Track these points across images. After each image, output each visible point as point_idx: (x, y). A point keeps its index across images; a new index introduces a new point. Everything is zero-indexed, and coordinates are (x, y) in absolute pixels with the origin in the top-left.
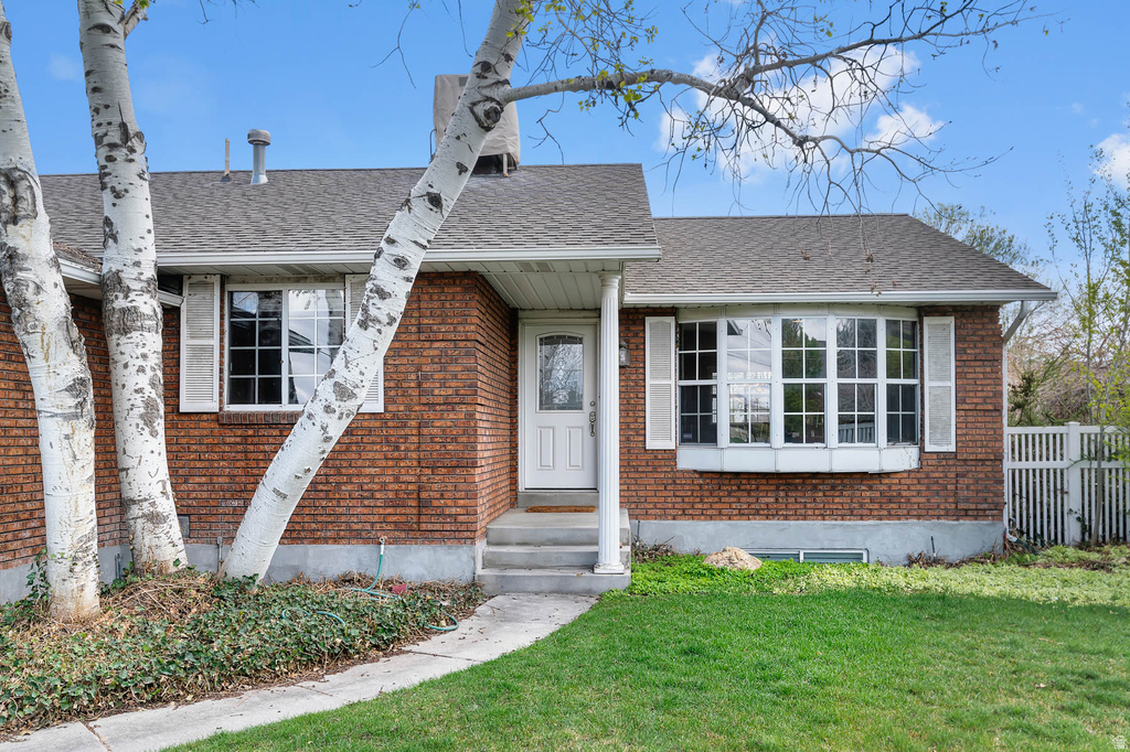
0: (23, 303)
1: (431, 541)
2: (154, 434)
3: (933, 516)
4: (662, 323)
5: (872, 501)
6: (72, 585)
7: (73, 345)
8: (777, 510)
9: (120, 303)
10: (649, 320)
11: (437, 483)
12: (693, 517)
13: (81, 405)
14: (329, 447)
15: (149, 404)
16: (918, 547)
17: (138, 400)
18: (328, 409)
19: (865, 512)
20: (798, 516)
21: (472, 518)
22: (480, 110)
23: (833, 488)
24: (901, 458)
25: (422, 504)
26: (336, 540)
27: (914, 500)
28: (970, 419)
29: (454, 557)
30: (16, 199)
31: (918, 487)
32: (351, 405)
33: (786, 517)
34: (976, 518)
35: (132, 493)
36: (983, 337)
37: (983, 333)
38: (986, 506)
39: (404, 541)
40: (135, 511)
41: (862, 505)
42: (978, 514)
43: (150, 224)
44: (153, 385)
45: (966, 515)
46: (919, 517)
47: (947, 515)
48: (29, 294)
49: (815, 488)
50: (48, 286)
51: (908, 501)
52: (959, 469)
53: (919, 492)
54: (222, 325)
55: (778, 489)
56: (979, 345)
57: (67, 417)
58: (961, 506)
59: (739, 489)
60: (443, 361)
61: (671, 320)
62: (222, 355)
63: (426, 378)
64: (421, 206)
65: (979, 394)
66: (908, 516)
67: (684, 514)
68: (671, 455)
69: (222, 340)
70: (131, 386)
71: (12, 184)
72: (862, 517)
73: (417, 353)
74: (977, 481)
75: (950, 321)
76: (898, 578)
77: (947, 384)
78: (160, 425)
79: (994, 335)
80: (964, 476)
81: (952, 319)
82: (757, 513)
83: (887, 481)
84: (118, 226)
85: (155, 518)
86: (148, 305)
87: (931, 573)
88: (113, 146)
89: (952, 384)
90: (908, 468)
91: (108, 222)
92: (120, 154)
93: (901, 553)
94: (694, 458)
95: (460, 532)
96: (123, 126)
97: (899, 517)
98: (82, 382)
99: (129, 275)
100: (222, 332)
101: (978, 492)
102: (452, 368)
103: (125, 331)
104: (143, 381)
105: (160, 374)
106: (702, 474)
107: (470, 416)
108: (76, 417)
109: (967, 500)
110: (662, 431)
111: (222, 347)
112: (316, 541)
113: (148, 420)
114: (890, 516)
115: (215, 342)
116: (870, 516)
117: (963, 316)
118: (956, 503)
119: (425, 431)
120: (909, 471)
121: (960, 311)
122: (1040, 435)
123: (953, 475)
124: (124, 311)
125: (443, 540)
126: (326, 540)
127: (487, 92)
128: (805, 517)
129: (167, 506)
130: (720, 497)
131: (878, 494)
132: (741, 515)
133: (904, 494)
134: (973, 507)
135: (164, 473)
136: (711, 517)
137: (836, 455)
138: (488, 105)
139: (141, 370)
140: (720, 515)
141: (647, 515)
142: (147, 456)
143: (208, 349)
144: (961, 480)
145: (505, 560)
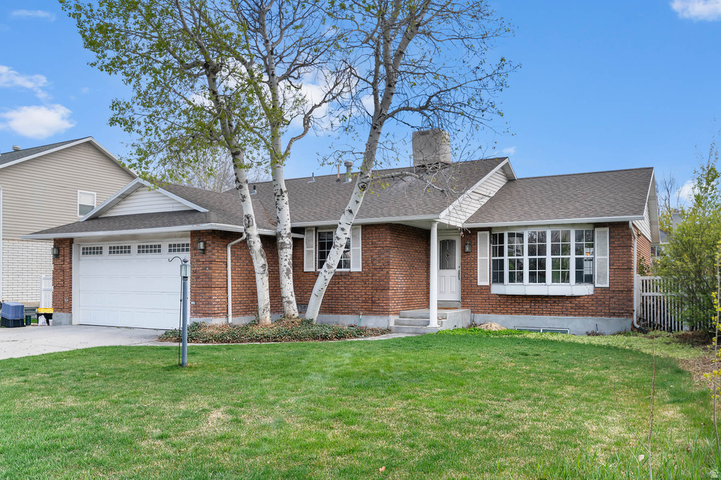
0: (251, 246)
1: (376, 314)
2: (289, 278)
3: (599, 315)
4: (484, 234)
5: (572, 308)
6: (264, 316)
7: (262, 256)
8: (531, 311)
9: (281, 241)
10: (479, 233)
11: (378, 295)
12: (496, 313)
13: (264, 271)
14: (328, 282)
15: (288, 270)
16: (591, 329)
17: (285, 268)
18: (325, 271)
19: (568, 313)
20: (539, 314)
21: (388, 307)
22: (360, 185)
23: (555, 302)
24: (585, 290)
25: (373, 302)
26: (348, 313)
27: (590, 308)
28: (616, 273)
29: (382, 320)
30: (249, 222)
31: (592, 302)
32: (332, 270)
33: (535, 314)
34: (619, 316)
35: (283, 295)
36: (622, 237)
37: (622, 234)
38: (623, 311)
39: (368, 314)
40: (284, 300)
41: (567, 310)
42: (620, 315)
43: (289, 217)
44: (289, 264)
45: (614, 315)
46: (592, 315)
47: (605, 315)
48: (252, 244)
49: (547, 302)
50: (256, 242)
51: (588, 308)
52: (611, 295)
53: (593, 304)
54: (316, 243)
55: (531, 302)
56: (621, 240)
57: (261, 274)
58: (611, 311)
59: (515, 302)
60: (379, 254)
61: (488, 233)
62: (316, 253)
63: (374, 260)
64: (347, 213)
65: (621, 262)
66: (587, 315)
67: (493, 312)
68: (488, 288)
69: (316, 248)
70: (283, 265)
71: (248, 218)
72: (567, 315)
73: (372, 251)
74: (619, 300)
75: (607, 229)
76: (586, 340)
77: (605, 257)
78: (291, 276)
79: (627, 235)
80: (613, 298)
81: (608, 229)
82: (522, 312)
83: (578, 299)
84: (280, 219)
85: (289, 302)
86: (288, 241)
87: (597, 338)
88: (279, 196)
89: (607, 257)
90: (588, 294)
91: (278, 218)
92: (280, 198)
93: (584, 331)
94: (497, 289)
95: (384, 312)
96: (281, 190)
97: (583, 315)
98: (265, 265)
99: (283, 232)
100: (316, 246)
101: (619, 305)
102: (382, 256)
103: (282, 249)
104: (286, 263)
105: (291, 261)
106: (500, 295)
107: (388, 272)
108: (263, 273)
109: (614, 309)
110: (483, 278)
111: (316, 251)
112: (342, 313)
113: (287, 274)
114: (579, 315)
115: (314, 249)
116: (571, 315)
117: (613, 227)
118: (609, 310)
119: (374, 278)
120: (588, 295)
121: (612, 226)
122: (649, 281)
123: (608, 297)
124: (282, 243)
125: (379, 314)
126: (345, 313)
127: (362, 180)
128: (542, 314)
129: (293, 299)
130: (507, 305)
131: (574, 305)
132: (516, 313)
133: (586, 305)
134: (617, 311)
135: (292, 289)
136: (504, 313)
137: (550, 288)
138: (362, 184)
139: (286, 260)
140: (507, 313)
141: (478, 312)
142: (287, 284)
143: (312, 251)
144: (611, 300)
145: (402, 322)
